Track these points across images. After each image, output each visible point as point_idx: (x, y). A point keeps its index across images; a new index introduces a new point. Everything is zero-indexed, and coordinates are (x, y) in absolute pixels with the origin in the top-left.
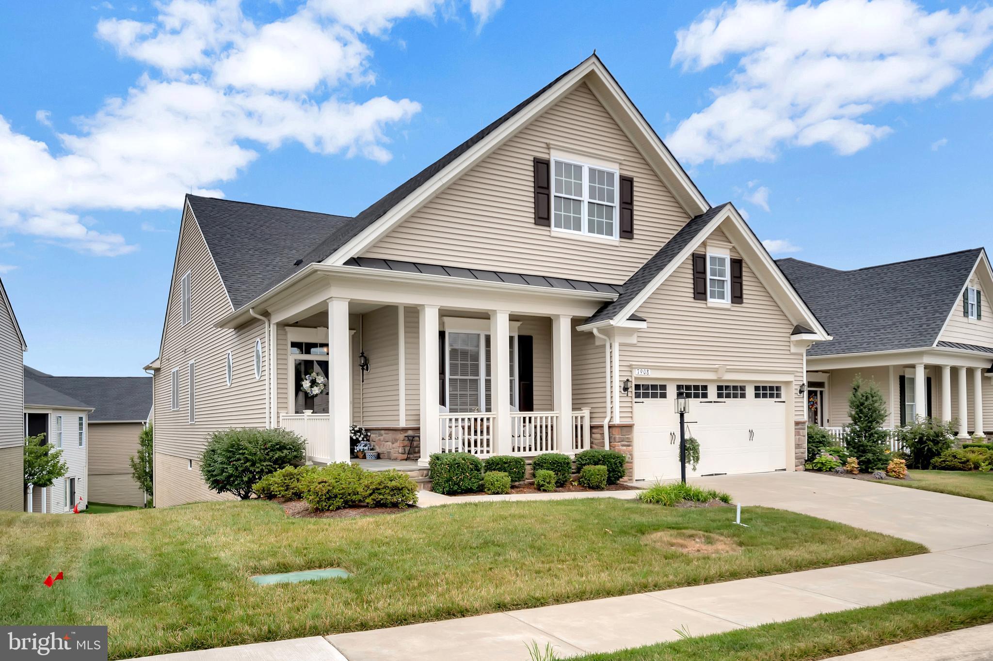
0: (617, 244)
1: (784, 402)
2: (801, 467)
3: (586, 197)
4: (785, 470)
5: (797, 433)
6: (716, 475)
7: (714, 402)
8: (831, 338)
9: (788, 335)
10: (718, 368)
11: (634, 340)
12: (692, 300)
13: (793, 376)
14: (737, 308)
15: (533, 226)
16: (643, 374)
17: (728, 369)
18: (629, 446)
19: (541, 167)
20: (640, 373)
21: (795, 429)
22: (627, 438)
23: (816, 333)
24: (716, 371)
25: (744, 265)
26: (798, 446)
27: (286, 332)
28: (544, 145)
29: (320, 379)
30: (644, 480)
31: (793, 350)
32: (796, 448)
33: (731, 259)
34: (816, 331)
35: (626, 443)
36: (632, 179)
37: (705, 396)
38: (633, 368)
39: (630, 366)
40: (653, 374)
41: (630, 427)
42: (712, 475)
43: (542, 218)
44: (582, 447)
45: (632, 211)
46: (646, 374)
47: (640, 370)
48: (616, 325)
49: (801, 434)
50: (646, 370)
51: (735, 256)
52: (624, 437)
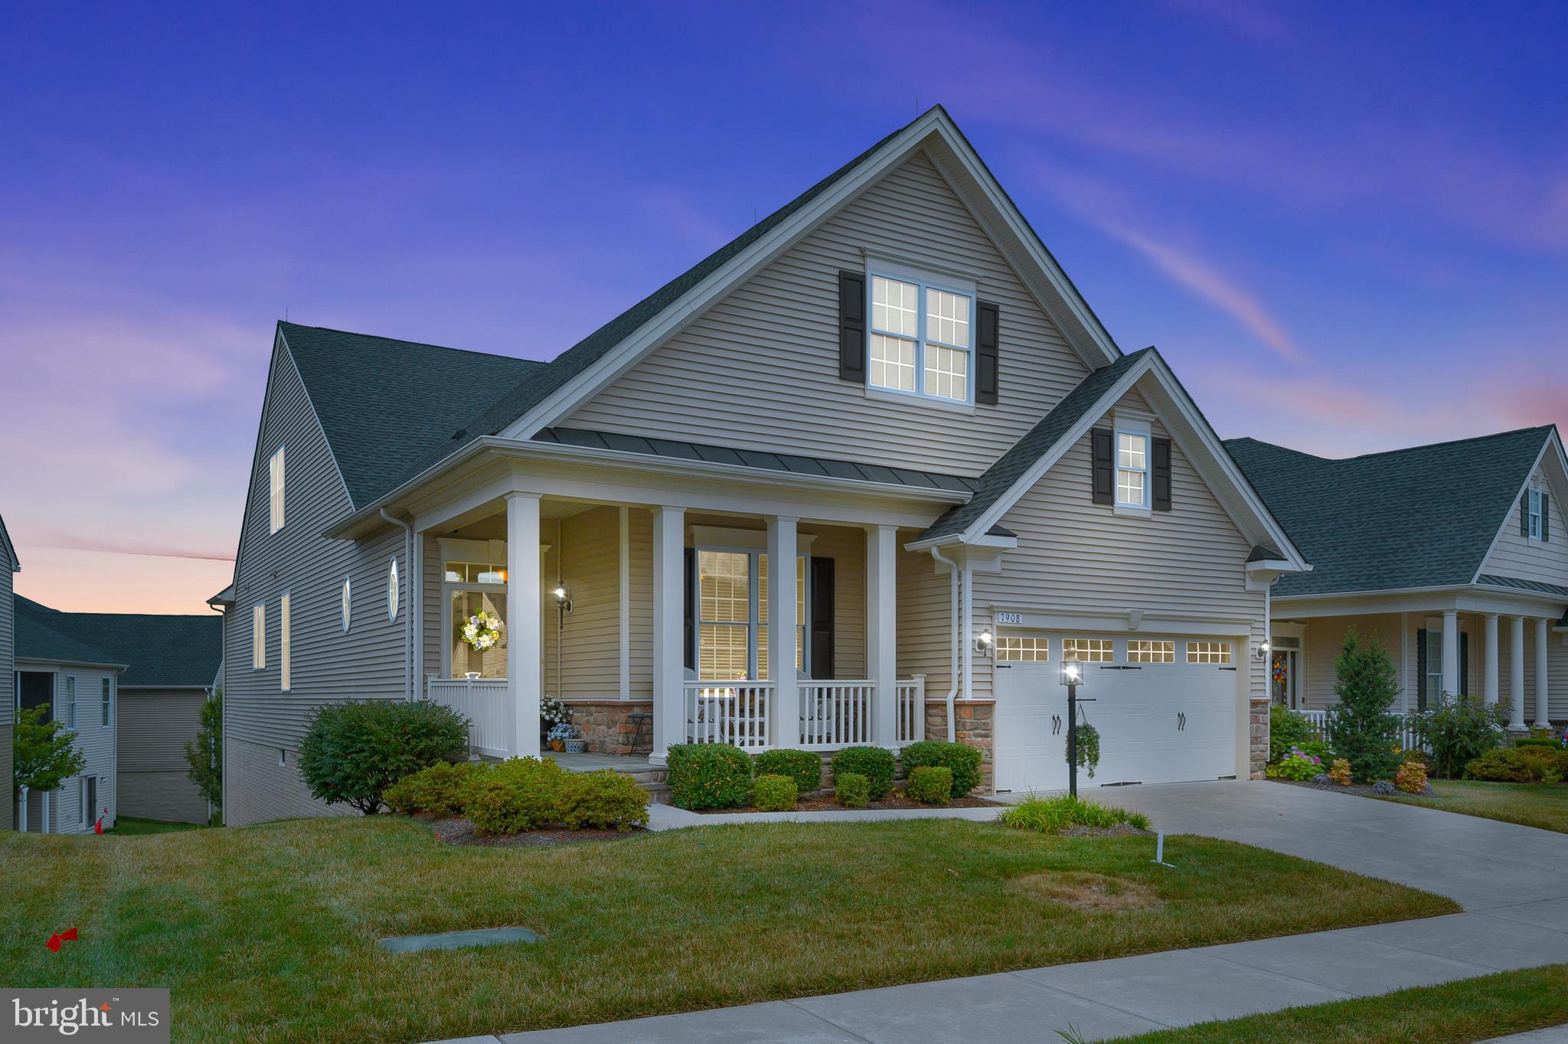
0: (971, 412)
1: (1234, 669)
2: (1259, 773)
4: (1234, 777)
5: (1254, 719)
6: (1124, 784)
7: (1124, 668)
8: (1310, 568)
9: (1242, 562)
10: (1129, 614)
11: (996, 567)
12: (1090, 504)
13: (1249, 627)
14: (1162, 517)
15: (838, 381)
16: (1010, 621)
17: (1144, 615)
18: (986, 736)
19: (851, 286)
20: (1006, 620)
21: (1252, 712)
22: (984, 724)
23: (1286, 560)
24: (1126, 617)
25: (1173, 448)
26: (1255, 740)
27: (439, 547)
28: (856, 251)
29: (493, 624)
30: (1010, 791)
31: (1250, 586)
32: (1252, 743)
33: (1153, 438)
34: (1286, 555)
35: (982, 732)
36: (998, 307)
37: (1108, 657)
38: (994, 612)
39: (990, 608)
40: (1026, 622)
42: (1119, 784)
43: (852, 368)
44: (912, 738)
45: (995, 358)
46: (1015, 621)
47: (1005, 614)
48: (968, 543)
49: (1261, 721)
50: (1015, 615)
51: (1161, 435)
52: (979, 721)
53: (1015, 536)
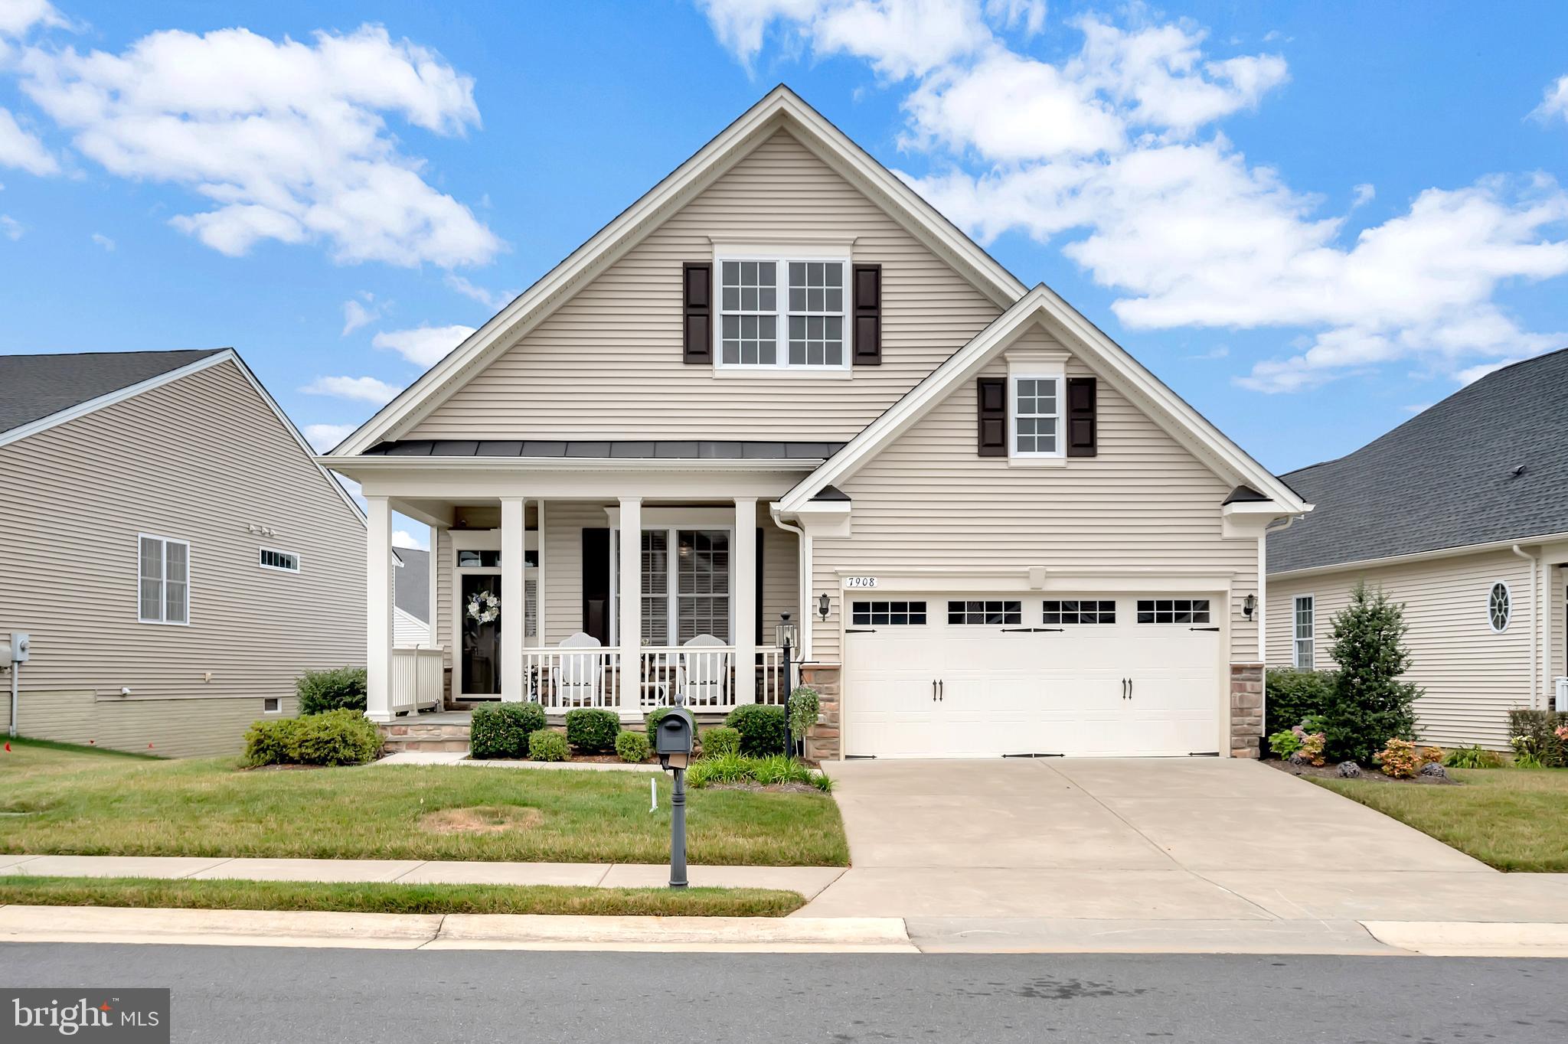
0: (848, 376)
1: (1217, 629)
2: (1248, 750)
3: (783, 310)
4: (1217, 754)
5: (1237, 687)
6: (1036, 756)
7: (1035, 630)
8: (1310, 508)
9: (1218, 506)
10: (1028, 572)
11: (845, 531)
12: (976, 457)
13: (1228, 581)
14: (1082, 464)
15: (683, 367)
16: (861, 584)
17: (1047, 572)
18: (831, 701)
19: (696, 276)
20: (854, 584)
21: (1232, 679)
22: (827, 688)
23: (1271, 500)
24: (1026, 576)
25: (1099, 386)
26: (1238, 711)
27: (450, 538)
28: (705, 241)
29: (492, 601)
30: (873, 757)
31: (1228, 532)
32: (1233, 715)
33: (1068, 379)
34: (1269, 494)
35: (826, 696)
36: (880, 266)
37: (1015, 619)
38: (841, 577)
39: (836, 573)
40: (880, 585)
41: (835, 670)
42: (1030, 756)
43: (697, 351)
44: (733, 702)
45: (877, 319)
46: (868, 585)
47: (855, 579)
48: (787, 510)
49: (1249, 690)
50: (869, 579)
51: (1079, 373)
52: (821, 686)
53: (849, 500)
